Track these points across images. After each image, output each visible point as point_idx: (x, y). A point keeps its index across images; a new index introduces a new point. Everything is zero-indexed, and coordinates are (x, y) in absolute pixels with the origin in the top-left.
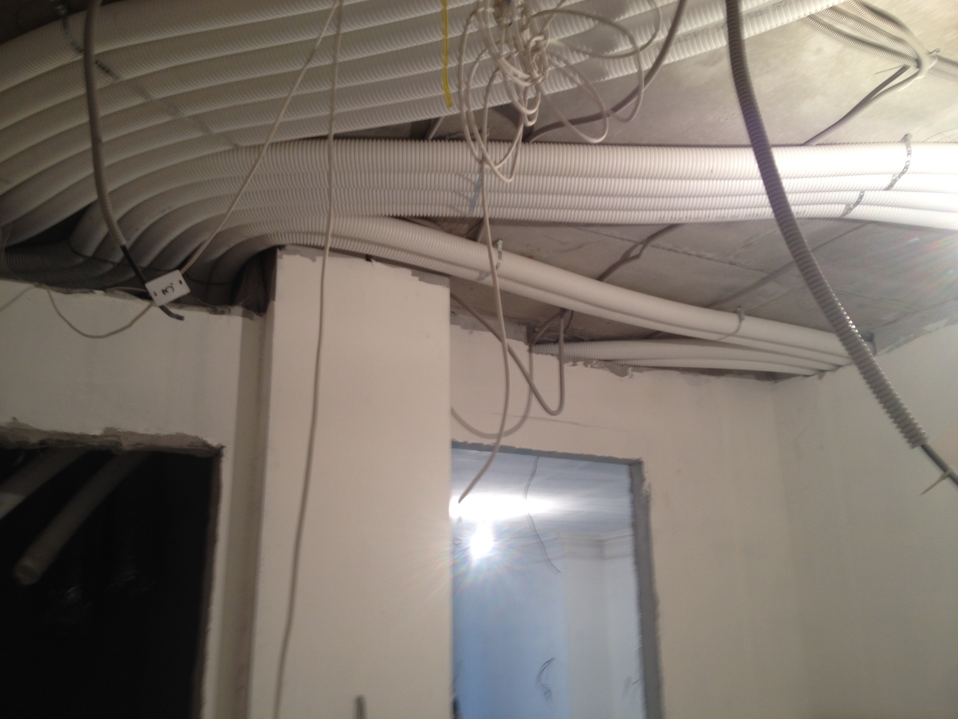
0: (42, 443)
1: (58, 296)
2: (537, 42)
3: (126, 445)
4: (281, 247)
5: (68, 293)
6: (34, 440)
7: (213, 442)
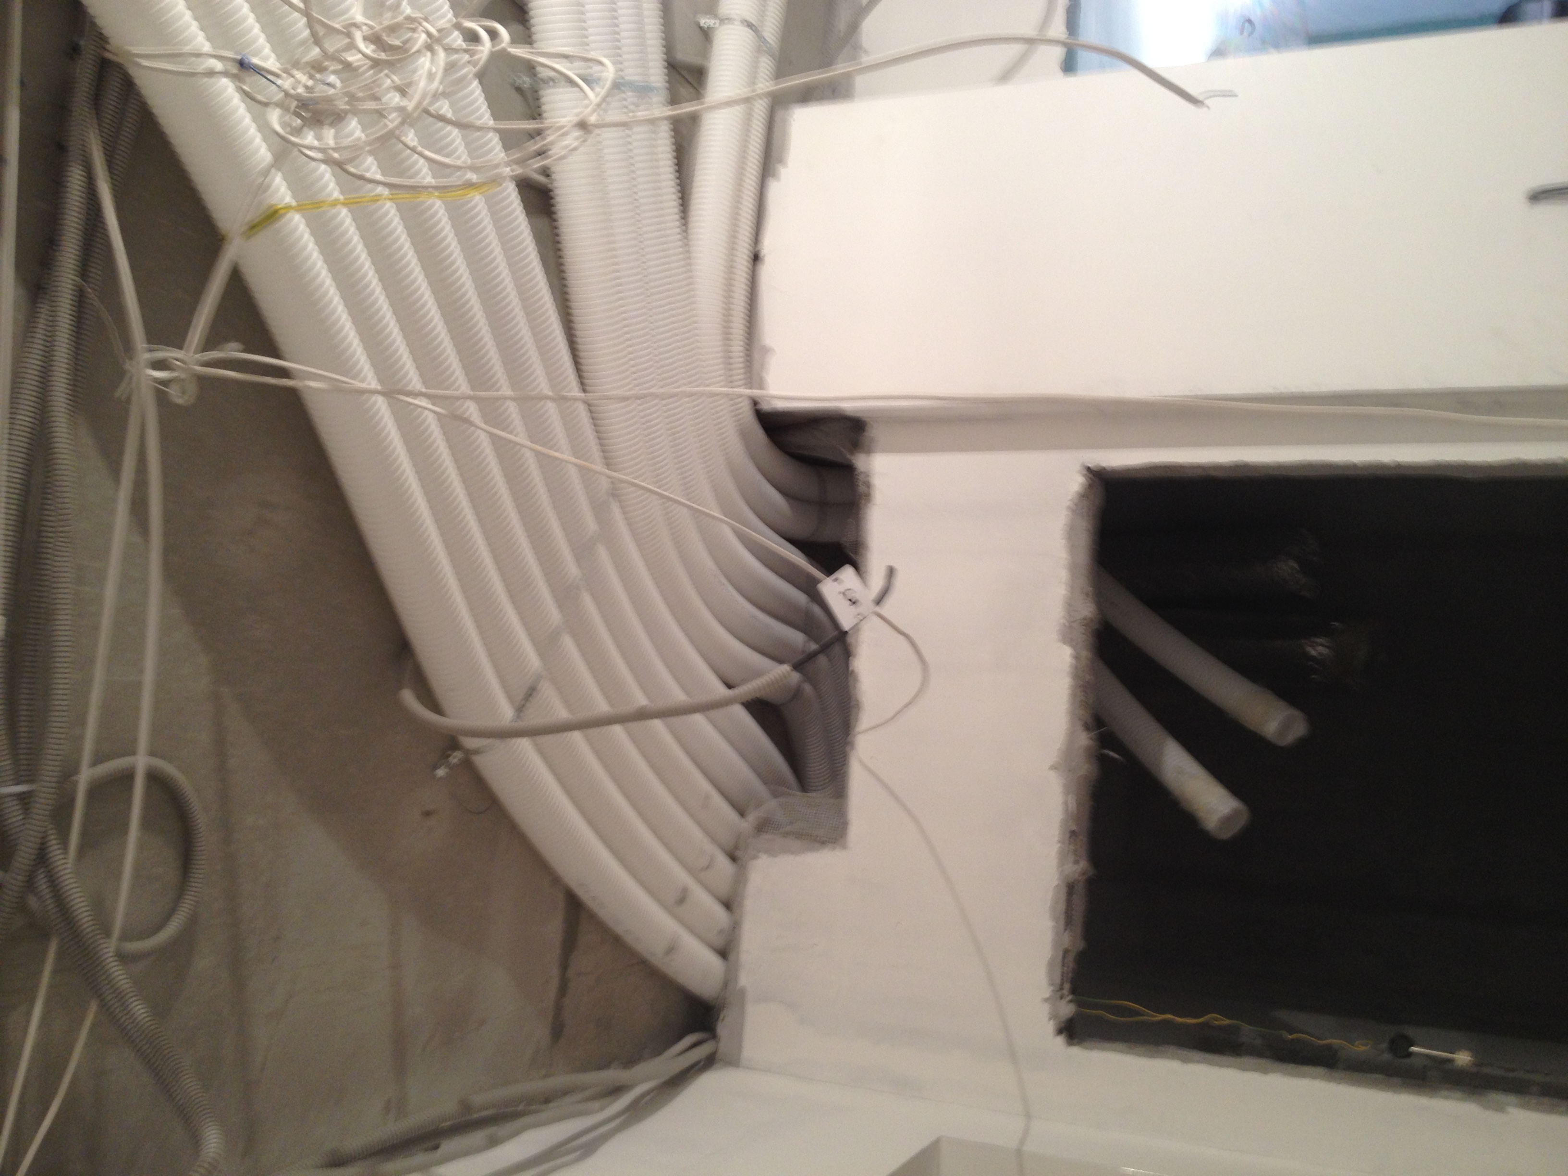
0: (1087, 728)
1: (865, 720)
2: (365, 38)
3: (1087, 610)
4: (755, 403)
5: (858, 706)
6: (1084, 739)
7: (1076, 483)
